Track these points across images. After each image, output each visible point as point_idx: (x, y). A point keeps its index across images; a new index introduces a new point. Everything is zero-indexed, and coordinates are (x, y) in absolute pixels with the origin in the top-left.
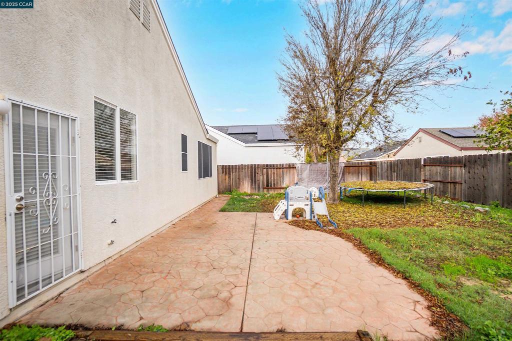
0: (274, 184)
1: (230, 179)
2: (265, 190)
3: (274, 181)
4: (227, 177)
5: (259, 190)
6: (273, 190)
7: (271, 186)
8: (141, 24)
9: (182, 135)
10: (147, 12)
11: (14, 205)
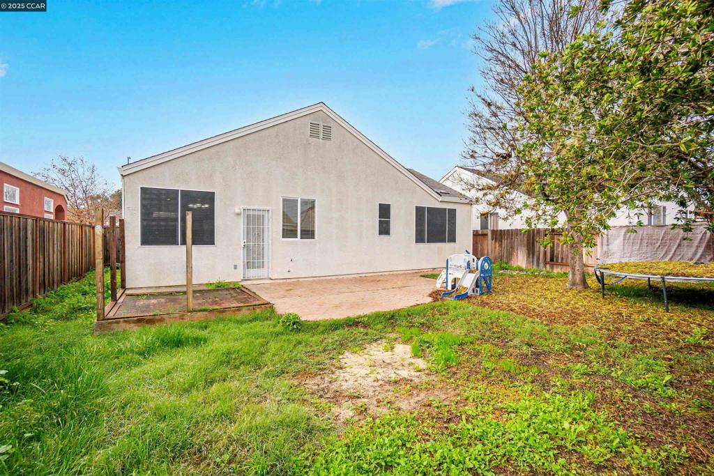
0: (562, 259)
1: (502, 247)
2: (548, 266)
3: (562, 254)
4: (497, 245)
5: (538, 265)
6: (560, 267)
7: (557, 261)
8: (321, 140)
9: (380, 204)
10: (327, 129)
11: (243, 244)
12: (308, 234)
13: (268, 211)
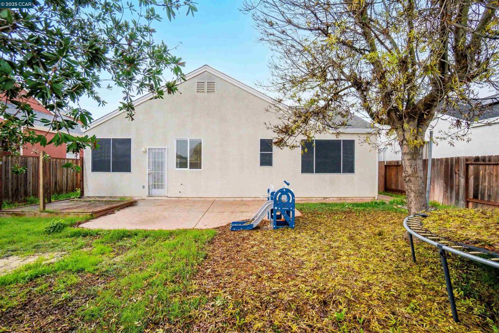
2: (471, 204)
8: (206, 94)
9: (261, 140)
10: (211, 85)
11: (148, 172)
12: (196, 165)
13: (165, 149)
